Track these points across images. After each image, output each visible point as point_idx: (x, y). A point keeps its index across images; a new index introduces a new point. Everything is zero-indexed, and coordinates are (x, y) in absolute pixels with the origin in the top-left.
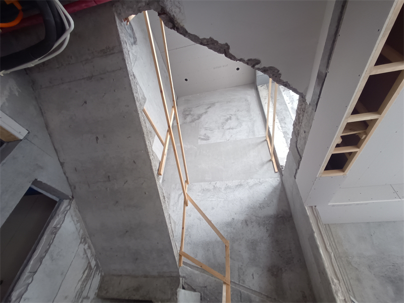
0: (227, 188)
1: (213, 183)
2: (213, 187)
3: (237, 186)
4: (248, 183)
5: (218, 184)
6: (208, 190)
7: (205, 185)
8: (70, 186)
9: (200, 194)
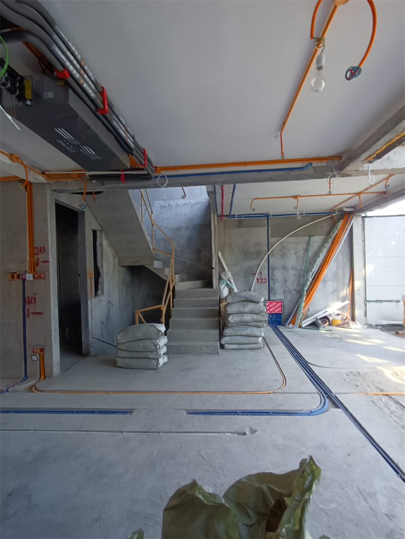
0: (177, 205)
1: (168, 202)
2: (167, 205)
3: (183, 205)
4: (190, 203)
5: (172, 203)
6: (165, 207)
7: (162, 203)
8: (100, 226)
9: (159, 209)
